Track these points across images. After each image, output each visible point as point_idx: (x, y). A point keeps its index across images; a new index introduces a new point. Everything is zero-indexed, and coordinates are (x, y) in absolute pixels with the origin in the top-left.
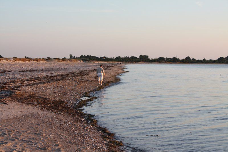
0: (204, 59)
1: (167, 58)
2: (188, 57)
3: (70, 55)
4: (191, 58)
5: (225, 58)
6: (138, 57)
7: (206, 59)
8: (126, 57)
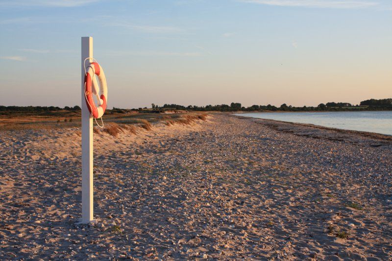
0: (305, 107)
1: (261, 106)
2: (284, 105)
3: (152, 104)
4: (288, 105)
5: (325, 104)
6: (229, 105)
7: (307, 107)
8: (218, 105)
